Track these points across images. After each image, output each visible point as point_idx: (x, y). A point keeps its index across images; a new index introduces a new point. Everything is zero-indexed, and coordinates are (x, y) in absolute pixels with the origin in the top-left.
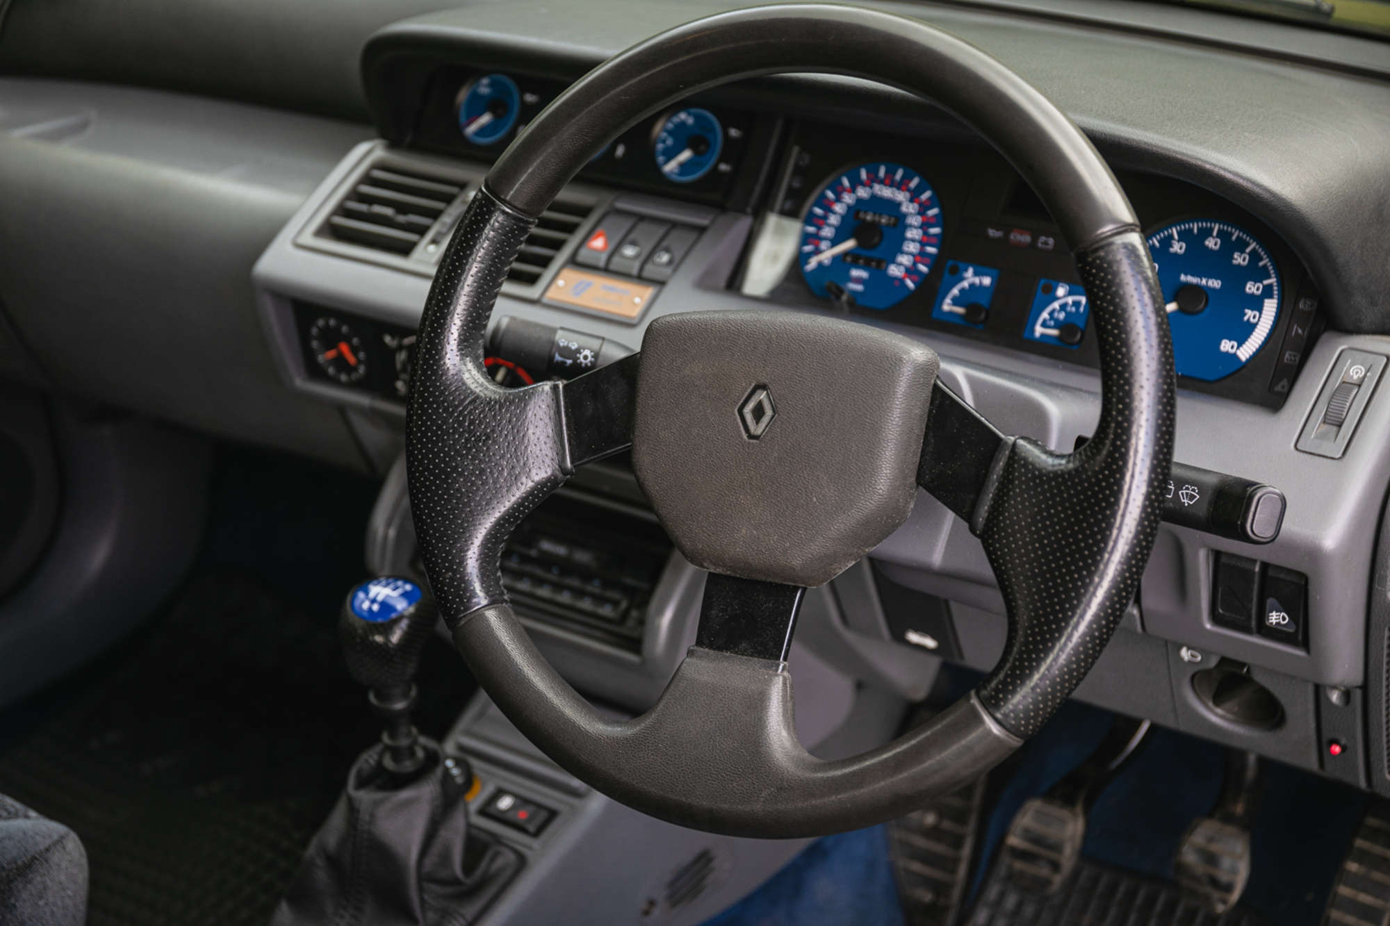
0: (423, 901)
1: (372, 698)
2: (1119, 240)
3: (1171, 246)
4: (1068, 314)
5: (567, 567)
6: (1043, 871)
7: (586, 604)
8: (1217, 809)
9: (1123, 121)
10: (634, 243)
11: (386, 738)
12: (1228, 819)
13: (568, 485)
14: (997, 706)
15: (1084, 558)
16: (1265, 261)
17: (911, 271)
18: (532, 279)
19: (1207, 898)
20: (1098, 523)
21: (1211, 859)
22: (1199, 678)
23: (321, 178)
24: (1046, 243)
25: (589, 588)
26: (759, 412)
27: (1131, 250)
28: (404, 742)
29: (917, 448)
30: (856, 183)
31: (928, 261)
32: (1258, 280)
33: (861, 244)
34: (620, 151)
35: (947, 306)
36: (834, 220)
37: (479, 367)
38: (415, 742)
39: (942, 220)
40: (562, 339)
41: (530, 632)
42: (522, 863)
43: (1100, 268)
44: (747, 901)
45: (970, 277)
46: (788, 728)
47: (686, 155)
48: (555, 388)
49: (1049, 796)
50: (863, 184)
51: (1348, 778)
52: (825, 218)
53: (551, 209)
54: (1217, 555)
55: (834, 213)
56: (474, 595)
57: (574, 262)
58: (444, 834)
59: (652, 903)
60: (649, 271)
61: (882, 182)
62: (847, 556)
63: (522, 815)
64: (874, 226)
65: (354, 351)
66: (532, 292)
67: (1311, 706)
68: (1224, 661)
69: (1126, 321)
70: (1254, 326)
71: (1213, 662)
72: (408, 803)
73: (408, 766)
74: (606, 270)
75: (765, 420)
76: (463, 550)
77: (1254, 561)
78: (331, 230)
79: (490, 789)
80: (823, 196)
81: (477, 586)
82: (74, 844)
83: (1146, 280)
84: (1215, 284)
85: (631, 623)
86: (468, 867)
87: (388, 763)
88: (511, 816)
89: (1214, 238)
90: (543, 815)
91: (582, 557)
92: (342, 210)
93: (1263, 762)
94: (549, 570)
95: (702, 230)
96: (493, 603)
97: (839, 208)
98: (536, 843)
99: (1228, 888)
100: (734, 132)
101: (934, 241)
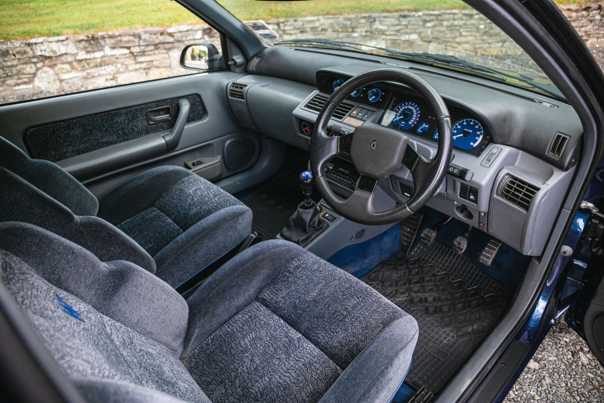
0: (309, 230)
1: (304, 192)
2: (445, 119)
3: (464, 123)
5: (343, 173)
6: (427, 242)
7: (346, 180)
8: (463, 235)
9: (454, 97)
10: (361, 113)
11: (306, 200)
12: (464, 237)
13: (339, 155)
14: (409, 206)
15: (429, 179)
16: (482, 128)
17: (413, 123)
18: (341, 118)
19: (458, 251)
20: (433, 173)
21: (460, 244)
22: (458, 208)
23: (307, 96)
25: (347, 177)
26: (374, 145)
27: (447, 121)
28: (309, 201)
29: (403, 155)
30: (405, 105)
31: (417, 121)
32: (479, 131)
33: (404, 117)
34: (362, 95)
35: (419, 130)
36: (400, 112)
37: (325, 132)
38: (311, 202)
39: (420, 114)
40: (342, 129)
41: (328, 181)
42: (328, 226)
43: (440, 124)
44: (371, 240)
45: (424, 125)
46: (372, 205)
47: (374, 97)
48: (338, 138)
49: (430, 228)
51: (483, 230)
52: (398, 111)
53: (342, 104)
54: (462, 184)
56: (319, 174)
57: (350, 116)
58: (314, 219)
59: (352, 237)
60: (363, 118)
61: (410, 105)
62: (387, 175)
63: (330, 218)
64: (407, 114)
65: (309, 129)
66: (341, 120)
67: (478, 216)
68: (463, 205)
69: (444, 135)
70: (477, 140)
71: (460, 205)
72: (308, 212)
73: (309, 206)
74: (355, 118)
75: (375, 147)
76: (318, 166)
77: (469, 186)
78: (307, 106)
79: (325, 212)
80: (398, 107)
81: (319, 173)
82: (250, 211)
83: (449, 127)
84: (471, 131)
85: (353, 185)
86: (318, 225)
87: (306, 204)
88: (328, 218)
89: (472, 122)
90: (333, 218)
91: (346, 172)
92: (310, 103)
93: (473, 227)
94: (340, 173)
95: (374, 111)
96: (322, 176)
97: (401, 110)
98: (331, 223)
99: (462, 249)
100: (383, 93)
101: (418, 118)
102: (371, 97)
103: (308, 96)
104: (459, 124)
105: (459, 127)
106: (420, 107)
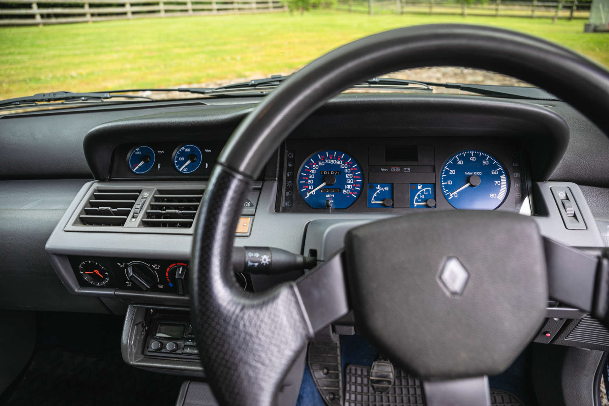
3: (457, 162)
4: (425, 195)
16: (495, 162)
17: (353, 190)
24: (407, 170)
30: (317, 160)
31: (359, 185)
32: (495, 169)
33: (327, 184)
35: (373, 201)
36: (312, 176)
39: (360, 168)
45: (379, 189)
50: (321, 160)
52: (308, 176)
55: (311, 174)
61: (328, 158)
70: (500, 186)
80: (304, 168)
84: (479, 173)
89: (473, 157)
92: (84, 212)
97: (313, 171)
101: (359, 177)
102: (181, 164)
103: (70, 202)
104: (451, 167)
105: (452, 172)
106: (352, 156)
